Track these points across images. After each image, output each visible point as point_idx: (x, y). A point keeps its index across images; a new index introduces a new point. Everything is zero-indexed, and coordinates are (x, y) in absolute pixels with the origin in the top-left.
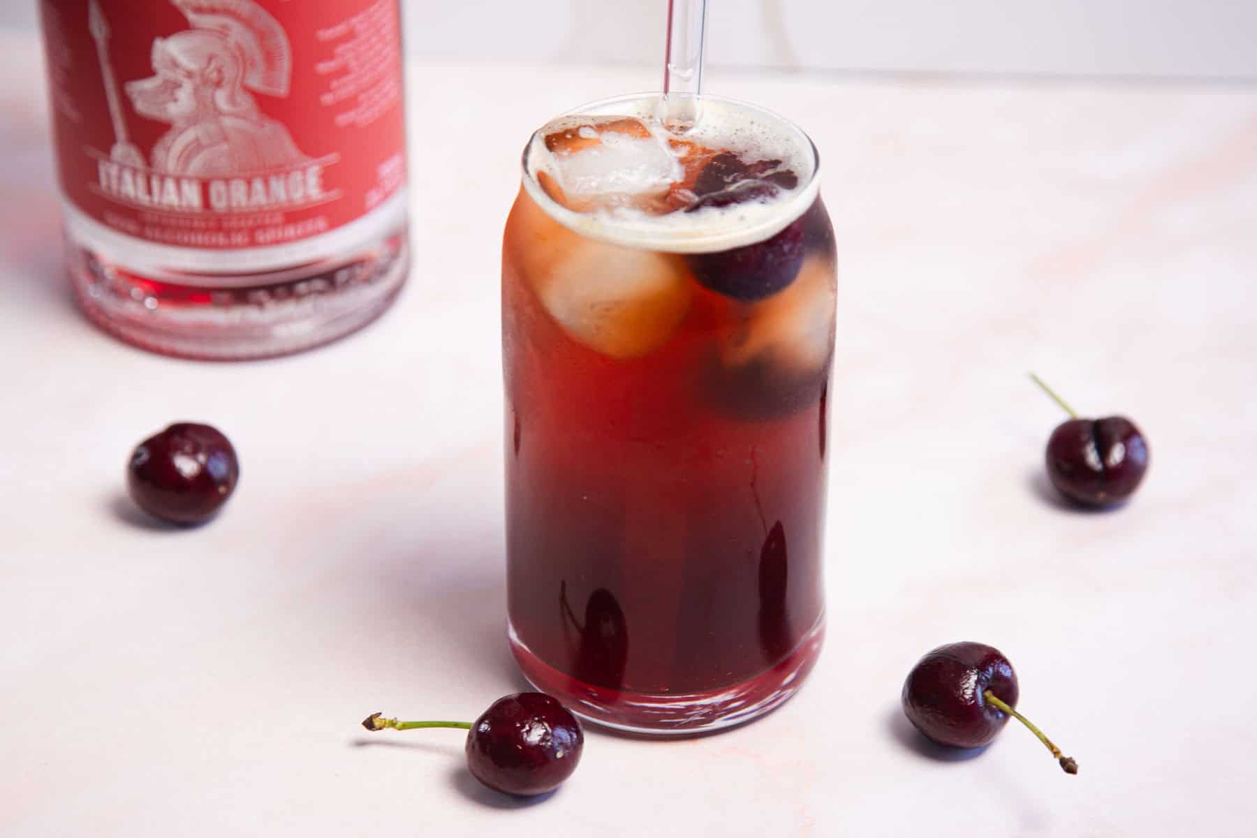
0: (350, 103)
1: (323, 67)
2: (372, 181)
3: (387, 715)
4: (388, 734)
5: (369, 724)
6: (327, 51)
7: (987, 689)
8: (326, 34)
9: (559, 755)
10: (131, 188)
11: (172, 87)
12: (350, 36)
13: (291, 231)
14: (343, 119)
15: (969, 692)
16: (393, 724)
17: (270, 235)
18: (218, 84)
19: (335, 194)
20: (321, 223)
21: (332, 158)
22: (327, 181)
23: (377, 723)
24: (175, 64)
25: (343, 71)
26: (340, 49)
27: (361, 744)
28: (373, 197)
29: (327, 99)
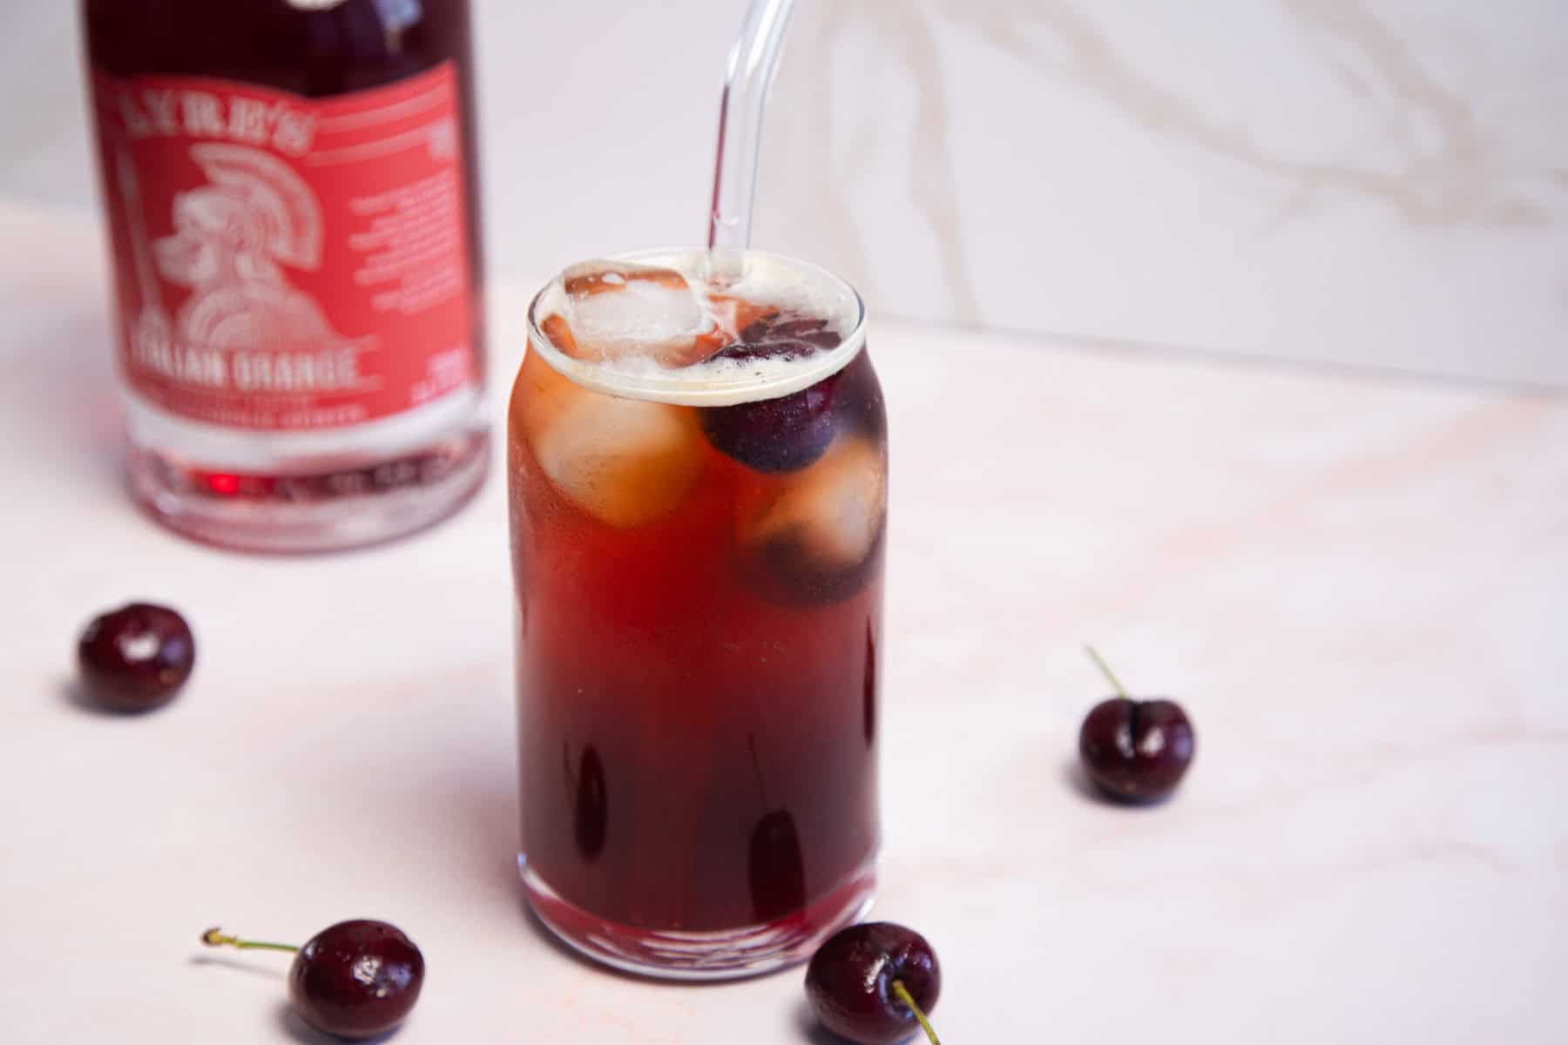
0: (393, 285)
1: (360, 241)
2: (421, 374)
3: (228, 932)
4: (226, 951)
5: (206, 938)
6: (364, 224)
7: (896, 978)
8: (363, 205)
9: (381, 993)
10: (159, 356)
11: (195, 248)
12: (391, 211)
13: (320, 417)
14: (384, 301)
15: (871, 980)
16: (231, 941)
17: (296, 420)
18: (240, 246)
19: (372, 383)
20: (355, 411)
21: (369, 342)
22: (366, 364)
23: (213, 937)
24: (195, 224)
25: (383, 249)
26: (379, 223)
27: (201, 961)
28: (422, 392)
29: (364, 277)
